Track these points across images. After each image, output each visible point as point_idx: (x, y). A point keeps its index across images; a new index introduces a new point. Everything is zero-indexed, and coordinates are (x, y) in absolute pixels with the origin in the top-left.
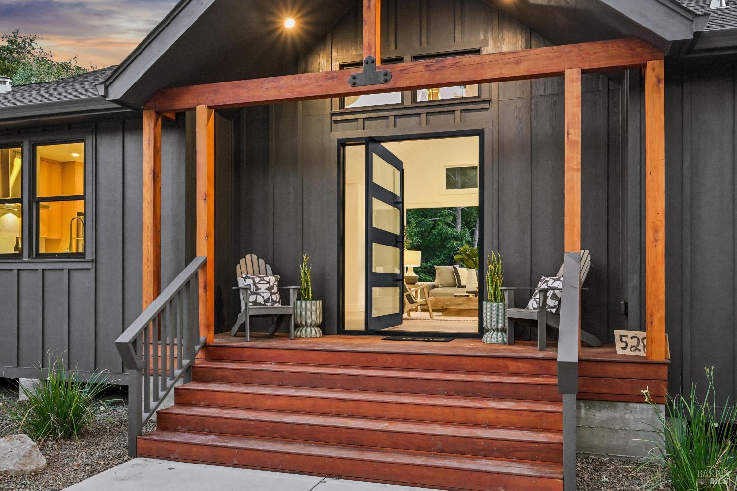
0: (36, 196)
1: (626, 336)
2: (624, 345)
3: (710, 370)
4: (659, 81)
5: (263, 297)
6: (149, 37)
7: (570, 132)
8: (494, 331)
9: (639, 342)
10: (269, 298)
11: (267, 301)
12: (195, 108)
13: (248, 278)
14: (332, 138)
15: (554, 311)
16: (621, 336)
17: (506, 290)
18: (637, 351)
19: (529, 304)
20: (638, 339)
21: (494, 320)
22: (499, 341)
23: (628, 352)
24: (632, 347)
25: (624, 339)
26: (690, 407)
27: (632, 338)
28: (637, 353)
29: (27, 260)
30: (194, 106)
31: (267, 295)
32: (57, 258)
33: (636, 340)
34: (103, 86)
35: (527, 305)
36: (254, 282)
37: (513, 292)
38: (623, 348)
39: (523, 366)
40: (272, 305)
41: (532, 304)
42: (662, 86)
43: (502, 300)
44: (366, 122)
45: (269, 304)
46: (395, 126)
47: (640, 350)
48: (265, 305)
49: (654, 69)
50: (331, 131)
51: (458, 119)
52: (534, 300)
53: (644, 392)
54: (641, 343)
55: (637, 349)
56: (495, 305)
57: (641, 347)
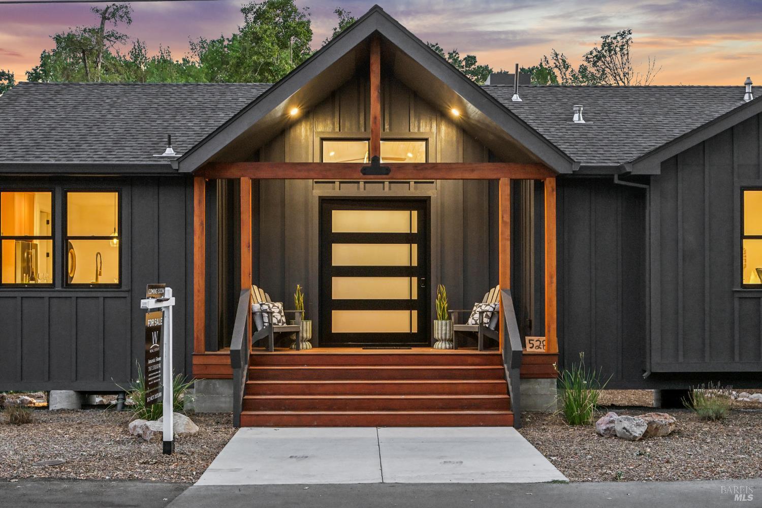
0: (67, 234)
1: (533, 340)
2: (532, 345)
3: (582, 354)
4: (553, 190)
5: (277, 319)
6: (217, 129)
7: (504, 216)
8: (443, 340)
9: (540, 344)
10: (280, 320)
11: (279, 322)
12: (240, 179)
13: (264, 304)
14: (314, 194)
15: (487, 325)
16: (530, 340)
17: (453, 312)
18: (539, 349)
19: (469, 321)
20: (540, 342)
21: (444, 332)
22: (448, 348)
23: (534, 350)
24: (536, 346)
25: (531, 342)
26: (572, 375)
27: (537, 341)
28: (539, 350)
29: (60, 289)
30: (239, 178)
31: (279, 317)
32: (91, 288)
33: (538, 342)
34: (177, 162)
35: (468, 321)
36: (269, 307)
37: (457, 313)
38: (531, 348)
39: (477, 360)
40: (283, 325)
41: (471, 321)
42: (555, 193)
43: (450, 318)
44: (341, 184)
45: (280, 324)
46: (365, 189)
47: (541, 348)
48: (278, 325)
49: (550, 183)
50: (313, 189)
51: (412, 189)
52: (473, 319)
53: (554, 365)
54: (542, 344)
55: (539, 348)
56: (444, 322)
57: (542, 347)
